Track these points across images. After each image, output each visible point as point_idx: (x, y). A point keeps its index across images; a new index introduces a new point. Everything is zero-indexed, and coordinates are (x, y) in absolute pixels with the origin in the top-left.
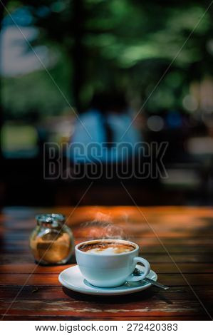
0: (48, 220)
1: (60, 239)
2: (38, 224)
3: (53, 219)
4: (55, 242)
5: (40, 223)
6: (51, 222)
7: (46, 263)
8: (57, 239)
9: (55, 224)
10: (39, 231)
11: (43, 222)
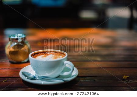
0: (16, 37)
1: (23, 49)
2: (10, 40)
3: (18, 37)
4: (20, 50)
5: (11, 40)
6: (17, 39)
7: (15, 62)
8: (21, 48)
9: (20, 40)
10: (11, 44)
11: (13, 39)
